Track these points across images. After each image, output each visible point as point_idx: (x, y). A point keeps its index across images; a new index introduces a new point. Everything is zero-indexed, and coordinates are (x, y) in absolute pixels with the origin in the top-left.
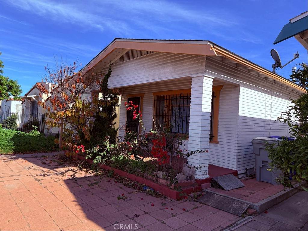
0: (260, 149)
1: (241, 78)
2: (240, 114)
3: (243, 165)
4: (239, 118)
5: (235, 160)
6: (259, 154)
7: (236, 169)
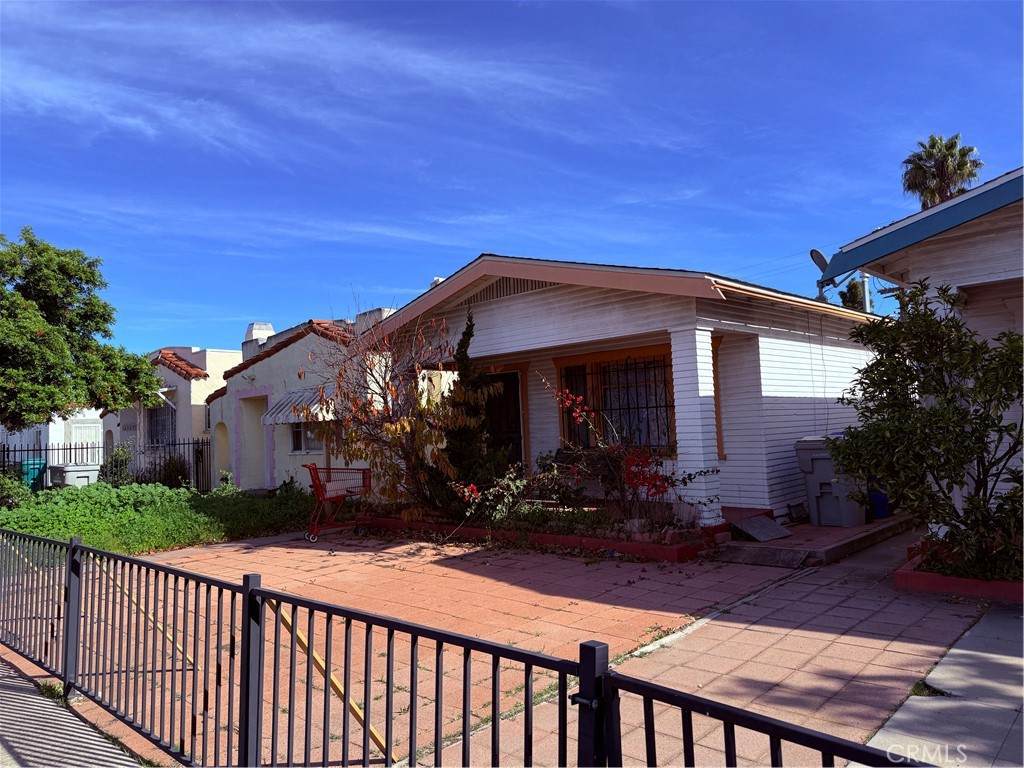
0: (812, 460)
1: (760, 320)
2: (764, 394)
3: (782, 498)
4: (764, 401)
5: (767, 489)
6: (811, 470)
7: (769, 508)
